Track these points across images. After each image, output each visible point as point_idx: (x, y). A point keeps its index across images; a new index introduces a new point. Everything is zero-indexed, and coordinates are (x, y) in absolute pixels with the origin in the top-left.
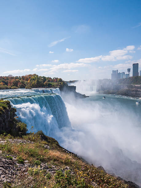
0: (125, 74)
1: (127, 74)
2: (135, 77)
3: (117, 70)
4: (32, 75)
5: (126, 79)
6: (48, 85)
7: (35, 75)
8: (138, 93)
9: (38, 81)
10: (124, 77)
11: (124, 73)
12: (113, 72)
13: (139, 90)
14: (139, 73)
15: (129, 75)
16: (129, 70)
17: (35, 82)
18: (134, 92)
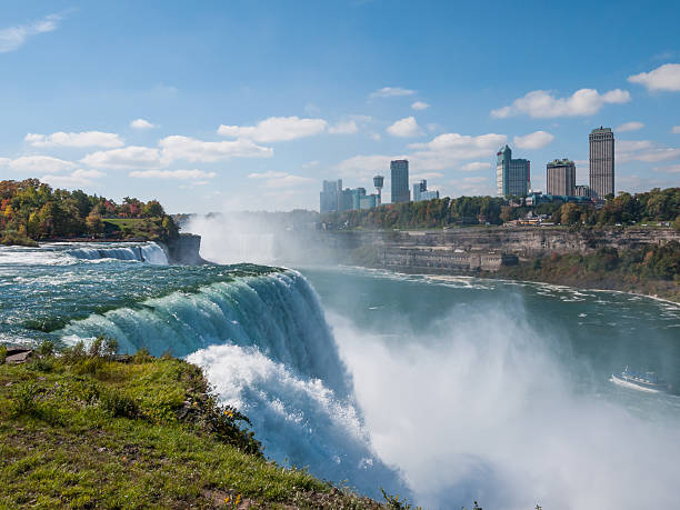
0: (368, 194)
1: (373, 195)
2: (404, 207)
3: (340, 181)
4: (19, 185)
5: (372, 210)
6: (105, 230)
7: (32, 183)
8: (419, 257)
9: (56, 210)
10: (365, 205)
11: (364, 191)
12: (325, 189)
13: (420, 248)
14: (412, 193)
15: (379, 196)
16: (379, 182)
17: (42, 215)
18: (409, 257)
